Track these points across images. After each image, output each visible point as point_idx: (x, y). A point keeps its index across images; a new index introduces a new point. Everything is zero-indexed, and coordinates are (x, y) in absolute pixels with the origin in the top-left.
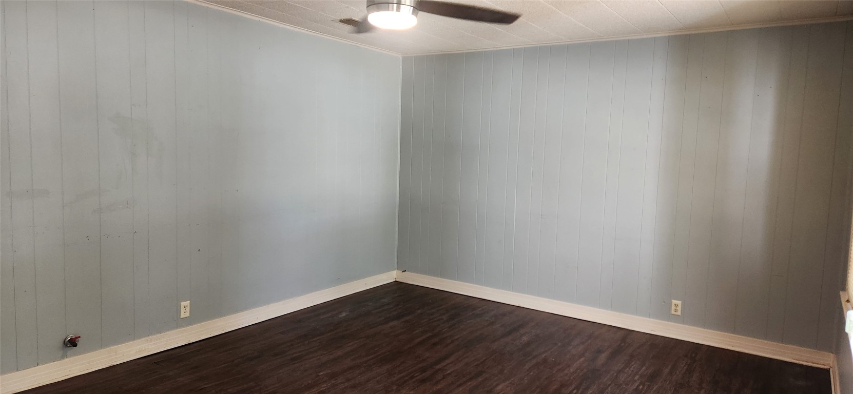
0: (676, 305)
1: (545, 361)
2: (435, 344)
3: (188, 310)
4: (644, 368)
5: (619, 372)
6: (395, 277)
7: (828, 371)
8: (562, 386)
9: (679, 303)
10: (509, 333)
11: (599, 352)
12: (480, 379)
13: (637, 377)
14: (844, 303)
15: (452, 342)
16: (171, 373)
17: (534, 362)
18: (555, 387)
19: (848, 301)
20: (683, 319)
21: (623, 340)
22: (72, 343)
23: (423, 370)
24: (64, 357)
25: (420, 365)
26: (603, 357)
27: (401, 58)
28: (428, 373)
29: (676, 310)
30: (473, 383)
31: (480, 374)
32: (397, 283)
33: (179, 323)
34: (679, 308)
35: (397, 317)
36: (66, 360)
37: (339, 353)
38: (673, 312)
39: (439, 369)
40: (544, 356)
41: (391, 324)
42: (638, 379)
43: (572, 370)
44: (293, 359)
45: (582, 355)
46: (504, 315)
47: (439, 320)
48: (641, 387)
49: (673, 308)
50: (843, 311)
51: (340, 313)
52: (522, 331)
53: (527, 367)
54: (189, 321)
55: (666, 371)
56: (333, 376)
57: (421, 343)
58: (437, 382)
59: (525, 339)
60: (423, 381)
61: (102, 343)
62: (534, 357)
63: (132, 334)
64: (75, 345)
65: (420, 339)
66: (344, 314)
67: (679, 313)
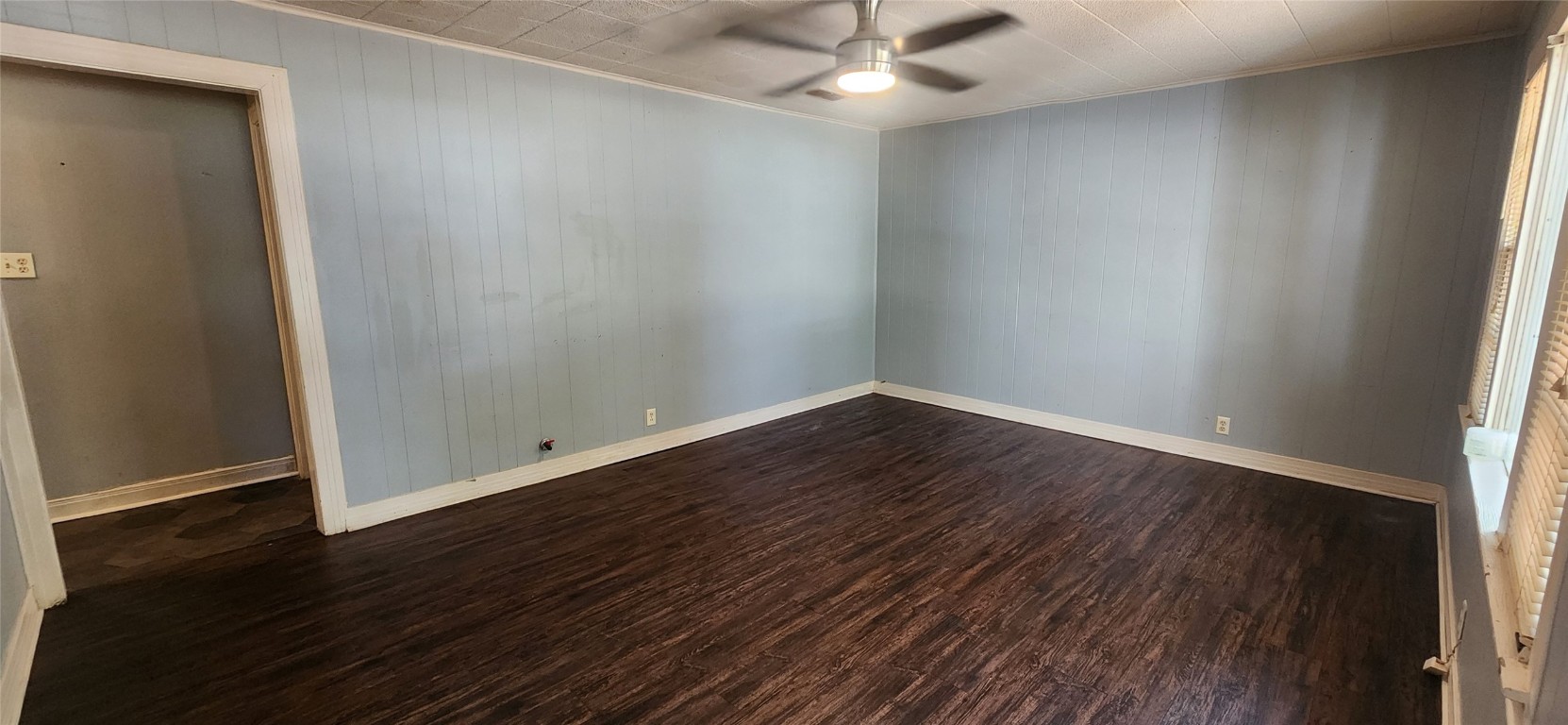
0: (1223, 423)
1: (1051, 484)
2: (919, 462)
3: (654, 417)
4: (1177, 496)
5: (1144, 499)
6: (872, 388)
7: (1432, 507)
8: (1072, 512)
9: (1227, 420)
10: (1009, 452)
11: (1119, 476)
12: (971, 502)
13: (1167, 505)
14: (1463, 420)
15: (939, 460)
16: (640, 481)
17: (1037, 485)
18: (1062, 514)
19: (1470, 417)
20: (1232, 440)
21: (1152, 462)
22: (548, 446)
23: (905, 490)
24: (539, 460)
25: (902, 484)
26: (1124, 482)
27: (878, 133)
28: (909, 494)
29: (1222, 429)
30: (963, 506)
31: (971, 496)
32: (874, 395)
33: (646, 431)
34: (1227, 427)
35: (875, 432)
36: (542, 462)
37: (811, 468)
38: (1218, 431)
39: (923, 490)
40: (1048, 479)
41: (868, 439)
42: (1168, 508)
43: (1083, 496)
44: (761, 473)
45: (1097, 479)
46: (1001, 432)
47: (923, 436)
48: (1172, 517)
49: (1219, 425)
50: (1461, 429)
51: (812, 426)
52: (1023, 450)
53: (1027, 491)
54: (657, 429)
55: (1206, 500)
56: (804, 491)
57: (902, 460)
58: (920, 504)
59: (1027, 459)
60: (904, 501)
61: (574, 447)
62: (1038, 480)
63: (602, 442)
64: (550, 449)
65: (901, 457)
66: (816, 428)
67: (1226, 432)
